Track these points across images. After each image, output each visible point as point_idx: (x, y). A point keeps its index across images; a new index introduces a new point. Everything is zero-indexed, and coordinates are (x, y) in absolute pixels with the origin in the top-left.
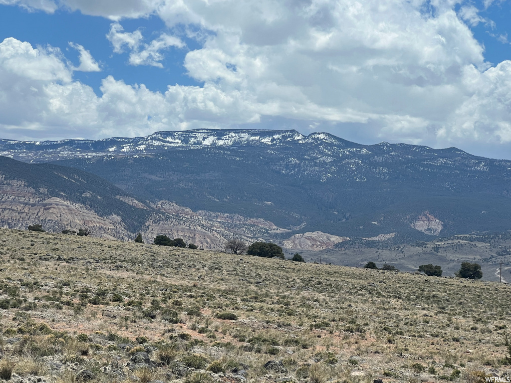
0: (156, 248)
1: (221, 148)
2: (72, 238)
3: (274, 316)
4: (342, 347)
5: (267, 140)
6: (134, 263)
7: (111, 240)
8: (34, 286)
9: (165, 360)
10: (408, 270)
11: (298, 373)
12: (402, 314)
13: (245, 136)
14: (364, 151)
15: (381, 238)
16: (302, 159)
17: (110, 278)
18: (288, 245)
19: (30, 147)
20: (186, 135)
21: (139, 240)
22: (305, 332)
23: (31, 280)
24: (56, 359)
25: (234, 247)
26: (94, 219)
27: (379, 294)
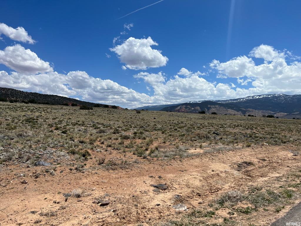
0: (248, 117)
1: (260, 98)
2: (232, 116)
3: (273, 129)
4: (288, 134)
5: (270, 96)
6: (244, 120)
7: (239, 116)
8: (225, 124)
9: (251, 136)
11: (278, 139)
13: (265, 96)
14: (291, 97)
15: (296, 113)
16: (277, 99)
17: (239, 122)
18: (275, 115)
19: (224, 101)
20: (253, 97)
21: (245, 116)
22: (280, 131)
23: (225, 123)
24: (230, 136)
25: (264, 116)
26: (236, 112)
27: (296, 124)
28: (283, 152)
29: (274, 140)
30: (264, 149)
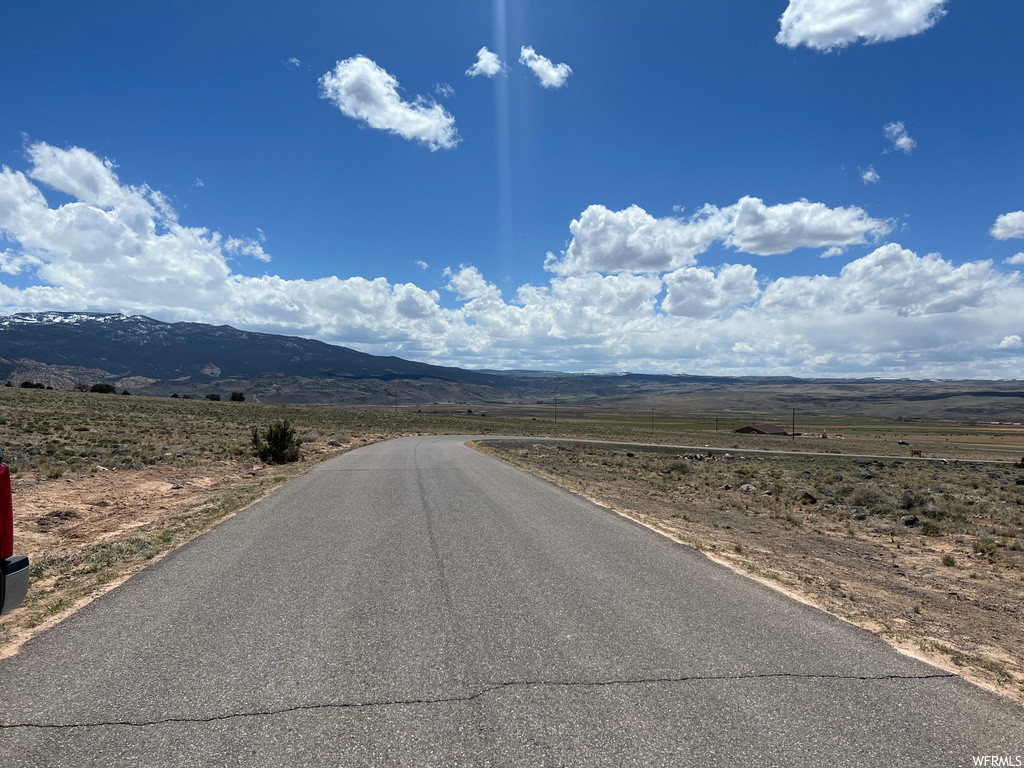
0: (23, 390)
4: (158, 442)
6: (8, 400)
10: (199, 398)
11: (133, 455)
14: (169, 327)
15: (182, 379)
18: (118, 385)
21: (8, 384)
22: (135, 435)
25: (81, 388)
28: (148, 483)
29: (123, 457)
30: (100, 480)
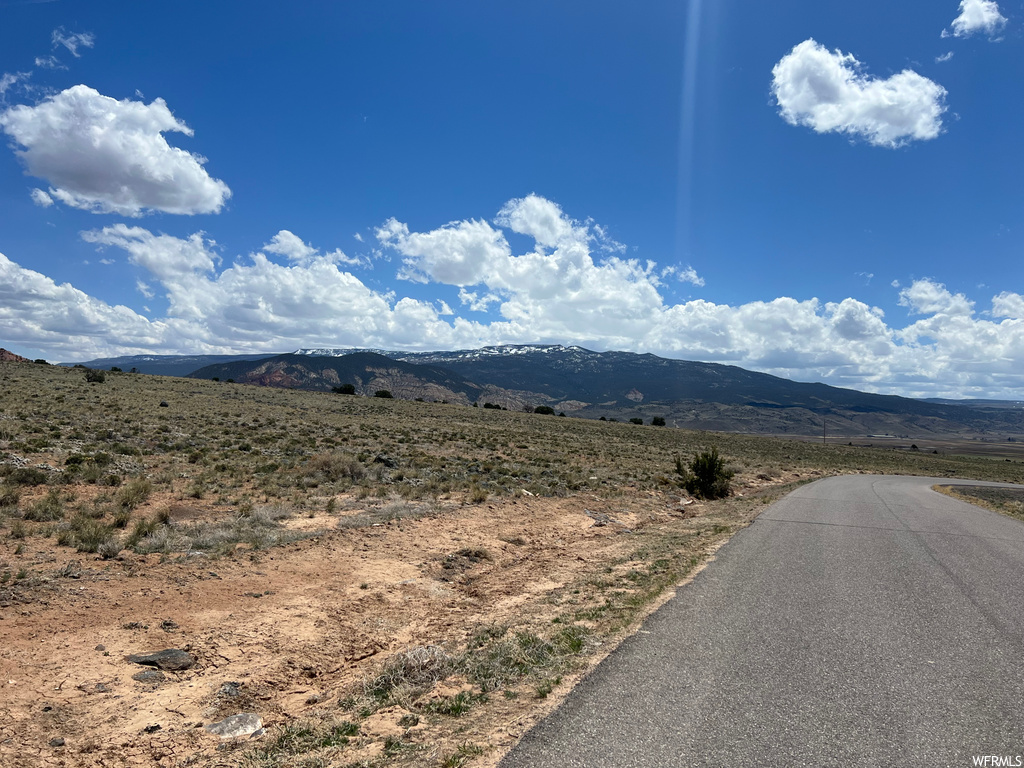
0: (485, 410)
1: (520, 355)
2: (439, 405)
3: (549, 447)
5: (545, 351)
7: (460, 406)
8: (417, 431)
9: (487, 470)
12: (620, 445)
13: (533, 348)
14: (599, 356)
15: (609, 403)
16: (564, 361)
17: (459, 426)
18: (557, 407)
19: (417, 355)
20: (501, 349)
21: (475, 405)
23: (416, 428)
24: (428, 470)
25: (528, 409)
26: (451, 395)
27: (607, 435)
28: (569, 515)
29: (551, 479)
30: (521, 508)
